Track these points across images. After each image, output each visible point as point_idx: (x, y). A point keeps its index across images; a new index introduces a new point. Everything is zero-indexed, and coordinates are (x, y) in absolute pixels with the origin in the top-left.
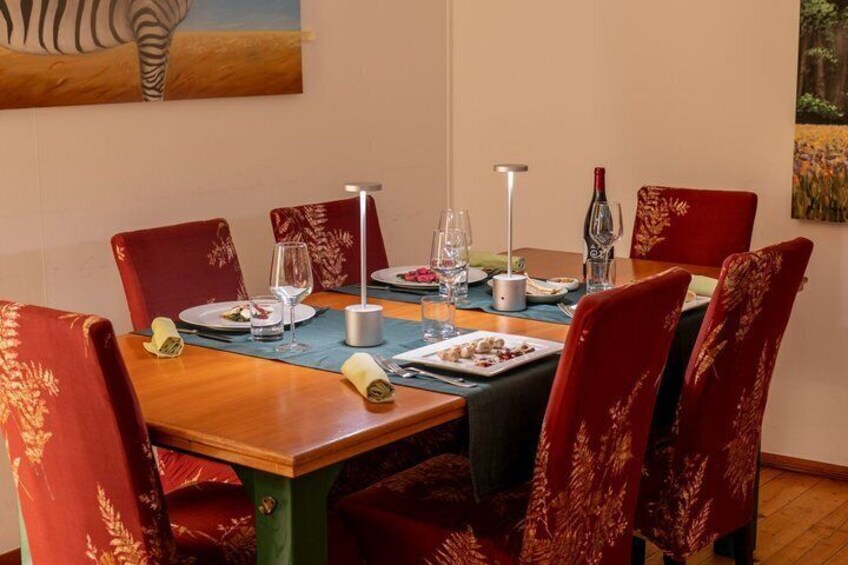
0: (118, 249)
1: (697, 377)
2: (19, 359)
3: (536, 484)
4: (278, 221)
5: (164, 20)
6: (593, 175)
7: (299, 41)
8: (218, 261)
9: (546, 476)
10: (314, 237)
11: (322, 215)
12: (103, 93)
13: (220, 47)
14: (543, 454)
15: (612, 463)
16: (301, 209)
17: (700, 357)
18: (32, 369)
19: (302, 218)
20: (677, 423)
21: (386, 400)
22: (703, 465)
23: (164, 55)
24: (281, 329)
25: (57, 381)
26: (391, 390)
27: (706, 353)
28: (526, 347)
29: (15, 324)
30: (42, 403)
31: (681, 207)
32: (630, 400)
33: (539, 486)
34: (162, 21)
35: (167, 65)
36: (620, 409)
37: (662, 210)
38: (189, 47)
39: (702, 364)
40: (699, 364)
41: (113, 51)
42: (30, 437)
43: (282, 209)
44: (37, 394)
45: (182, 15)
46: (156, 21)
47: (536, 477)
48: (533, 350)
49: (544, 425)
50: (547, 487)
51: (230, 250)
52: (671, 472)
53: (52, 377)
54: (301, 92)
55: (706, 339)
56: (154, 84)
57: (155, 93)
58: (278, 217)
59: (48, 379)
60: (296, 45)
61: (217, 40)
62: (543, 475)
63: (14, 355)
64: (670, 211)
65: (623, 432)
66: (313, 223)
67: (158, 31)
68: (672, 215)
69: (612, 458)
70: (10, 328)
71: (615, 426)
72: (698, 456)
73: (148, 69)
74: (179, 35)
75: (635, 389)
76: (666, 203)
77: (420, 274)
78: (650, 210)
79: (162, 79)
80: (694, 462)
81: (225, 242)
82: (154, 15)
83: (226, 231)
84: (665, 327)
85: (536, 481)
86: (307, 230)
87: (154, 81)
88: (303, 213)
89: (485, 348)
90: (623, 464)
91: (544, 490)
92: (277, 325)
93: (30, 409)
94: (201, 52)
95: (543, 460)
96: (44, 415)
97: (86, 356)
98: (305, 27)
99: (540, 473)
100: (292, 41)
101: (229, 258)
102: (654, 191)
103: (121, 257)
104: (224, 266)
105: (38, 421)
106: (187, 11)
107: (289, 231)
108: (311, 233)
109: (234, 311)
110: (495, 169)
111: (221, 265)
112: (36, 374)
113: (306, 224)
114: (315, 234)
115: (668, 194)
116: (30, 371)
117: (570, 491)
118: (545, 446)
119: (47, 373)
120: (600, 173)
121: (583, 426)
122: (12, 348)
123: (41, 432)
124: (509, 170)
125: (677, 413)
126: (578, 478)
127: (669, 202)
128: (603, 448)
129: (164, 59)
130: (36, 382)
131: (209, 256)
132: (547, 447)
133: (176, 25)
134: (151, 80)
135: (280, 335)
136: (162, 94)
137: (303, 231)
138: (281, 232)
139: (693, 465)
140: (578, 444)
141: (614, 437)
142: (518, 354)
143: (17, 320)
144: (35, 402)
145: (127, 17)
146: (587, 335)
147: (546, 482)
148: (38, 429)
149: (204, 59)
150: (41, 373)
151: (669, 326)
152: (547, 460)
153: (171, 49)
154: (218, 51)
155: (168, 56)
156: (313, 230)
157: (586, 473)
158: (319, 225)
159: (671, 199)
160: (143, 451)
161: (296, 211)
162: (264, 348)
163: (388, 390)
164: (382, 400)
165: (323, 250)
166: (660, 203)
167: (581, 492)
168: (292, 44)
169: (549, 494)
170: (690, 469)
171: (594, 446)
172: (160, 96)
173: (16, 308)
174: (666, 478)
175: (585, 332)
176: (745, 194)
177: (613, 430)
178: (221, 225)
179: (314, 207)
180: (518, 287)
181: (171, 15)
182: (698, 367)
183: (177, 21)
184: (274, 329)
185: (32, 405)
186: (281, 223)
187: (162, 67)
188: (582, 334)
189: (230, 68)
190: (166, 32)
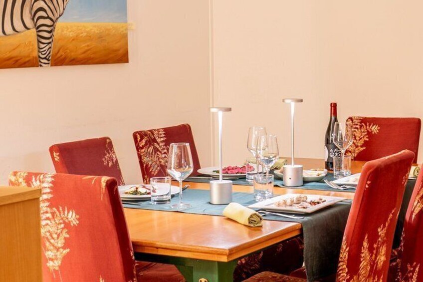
0: (55, 154)
1: (413, 216)
2: (50, 206)
3: (340, 272)
4: (139, 139)
5: (51, 15)
6: (330, 107)
7: (127, 29)
8: (108, 163)
9: (347, 267)
10: (159, 149)
11: (163, 135)
12: (17, 61)
13: (82, 33)
14: (344, 254)
15: (378, 261)
16: (151, 131)
17: (415, 204)
18: (60, 212)
19: (152, 137)
20: (402, 244)
21: (258, 225)
22: (417, 269)
23: (51, 37)
24: (169, 197)
25: (78, 216)
26: (261, 219)
27: (418, 202)
28: (321, 200)
29: (51, 185)
30: (65, 230)
31: (375, 129)
32: (387, 225)
33: (342, 273)
34: (50, 16)
35: (52, 43)
36: (382, 229)
37: (363, 131)
38: (65, 32)
39: (416, 208)
40: (415, 208)
41: (22, 34)
42: (52, 254)
43: (141, 132)
44: (62, 226)
45: (61, 13)
46: (47, 16)
47: (340, 268)
48: (325, 201)
49: (344, 238)
50: (347, 273)
51: (114, 156)
52: (400, 274)
53: (74, 214)
54: (127, 61)
55: (418, 194)
56: (45, 56)
57: (45, 61)
58: (138, 136)
59: (72, 217)
60: (125, 32)
61: (81, 28)
62: (345, 266)
63: (47, 204)
64: (368, 131)
65: (383, 243)
66: (159, 140)
67: (48, 22)
68: (369, 133)
69: (378, 258)
70: (46, 187)
71: (380, 239)
72: (415, 263)
73: (42, 46)
74: (58, 24)
75: (389, 218)
76: (365, 126)
77: (229, 170)
78: (355, 131)
79: (49, 53)
80: (413, 267)
81: (111, 151)
82: (45, 11)
83: (110, 145)
84: (403, 183)
85: (340, 270)
86: (156, 144)
87: (45, 54)
88: (153, 134)
89: (299, 201)
90: (382, 263)
91: (345, 275)
92: (167, 195)
93: (55, 236)
94: (71, 36)
95: (345, 257)
96: (65, 238)
97: (102, 199)
98: (130, 20)
99: (343, 266)
100: (122, 29)
101: (114, 161)
102: (357, 119)
103: (57, 159)
104: (111, 166)
105: (60, 243)
106: (64, 9)
107: (146, 144)
108: (158, 147)
109: (133, 189)
110: (283, 101)
111: (110, 165)
112: (62, 214)
113: (155, 140)
114: (160, 147)
115: (365, 121)
116: (57, 213)
117: (359, 275)
118: (345, 250)
119: (71, 212)
120: (334, 106)
121: (366, 237)
122: (45, 200)
123: (61, 250)
124: (293, 101)
125: (402, 239)
126: (363, 268)
127: (366, 126)
128: (375, 252)
129: (51, 40)
130: (62, 219)
131: (103, 159)
132: (347, 250)
133: (57, 19)
134: (43, 53)
135: (169, 200)
136: (50, 62)
137: (153, 145)
138: (141, 146)
139: (412, 269)
140: (364, 248)
141: (379, 246)
142: (318, 203)
143: (52, 182)
144: (59, 231)
145: (31, 13)
146: (370, 184)
147: (347, 270)
148: (59, 248)
149: (73, 40)
150: (66, 212)
151: (404, 183)
152: (347, 257)
153: (55, 33)
154: (81, 35)
155: (53, 38)
156: (159, 144)
157: (367, 265)
158: (162, 142)
159: (368, 124)
160: (130, 255)
161: (149, 132)
162: (164, 207)
163: (259, 219)
164: (256, 226)
165: (165, 157)
166: (361, 127)
167: (364, 277)
168: (123, 31)
169: (348, 277)
170: (411, 271)
171: (371, 249)
172: (49, 63)
173: (50, 176)
174: (397, 278)
175: (369, 182)
176: (413, 119)
177: (379, 242)
178: (108, 141)
179: (158, 131)
180: (298, 172)
181: (54, 12)
182: (414, 210)
183: (59, 16)
184: (164, 197)
185: (56, 233)
186: (141, 140)
187: (50, 45)
188: (366, 183)
189: (88, 46)
190: (52, 23)
